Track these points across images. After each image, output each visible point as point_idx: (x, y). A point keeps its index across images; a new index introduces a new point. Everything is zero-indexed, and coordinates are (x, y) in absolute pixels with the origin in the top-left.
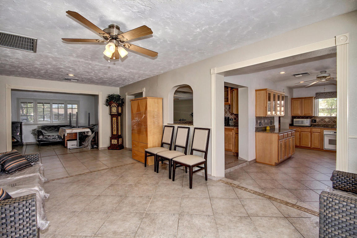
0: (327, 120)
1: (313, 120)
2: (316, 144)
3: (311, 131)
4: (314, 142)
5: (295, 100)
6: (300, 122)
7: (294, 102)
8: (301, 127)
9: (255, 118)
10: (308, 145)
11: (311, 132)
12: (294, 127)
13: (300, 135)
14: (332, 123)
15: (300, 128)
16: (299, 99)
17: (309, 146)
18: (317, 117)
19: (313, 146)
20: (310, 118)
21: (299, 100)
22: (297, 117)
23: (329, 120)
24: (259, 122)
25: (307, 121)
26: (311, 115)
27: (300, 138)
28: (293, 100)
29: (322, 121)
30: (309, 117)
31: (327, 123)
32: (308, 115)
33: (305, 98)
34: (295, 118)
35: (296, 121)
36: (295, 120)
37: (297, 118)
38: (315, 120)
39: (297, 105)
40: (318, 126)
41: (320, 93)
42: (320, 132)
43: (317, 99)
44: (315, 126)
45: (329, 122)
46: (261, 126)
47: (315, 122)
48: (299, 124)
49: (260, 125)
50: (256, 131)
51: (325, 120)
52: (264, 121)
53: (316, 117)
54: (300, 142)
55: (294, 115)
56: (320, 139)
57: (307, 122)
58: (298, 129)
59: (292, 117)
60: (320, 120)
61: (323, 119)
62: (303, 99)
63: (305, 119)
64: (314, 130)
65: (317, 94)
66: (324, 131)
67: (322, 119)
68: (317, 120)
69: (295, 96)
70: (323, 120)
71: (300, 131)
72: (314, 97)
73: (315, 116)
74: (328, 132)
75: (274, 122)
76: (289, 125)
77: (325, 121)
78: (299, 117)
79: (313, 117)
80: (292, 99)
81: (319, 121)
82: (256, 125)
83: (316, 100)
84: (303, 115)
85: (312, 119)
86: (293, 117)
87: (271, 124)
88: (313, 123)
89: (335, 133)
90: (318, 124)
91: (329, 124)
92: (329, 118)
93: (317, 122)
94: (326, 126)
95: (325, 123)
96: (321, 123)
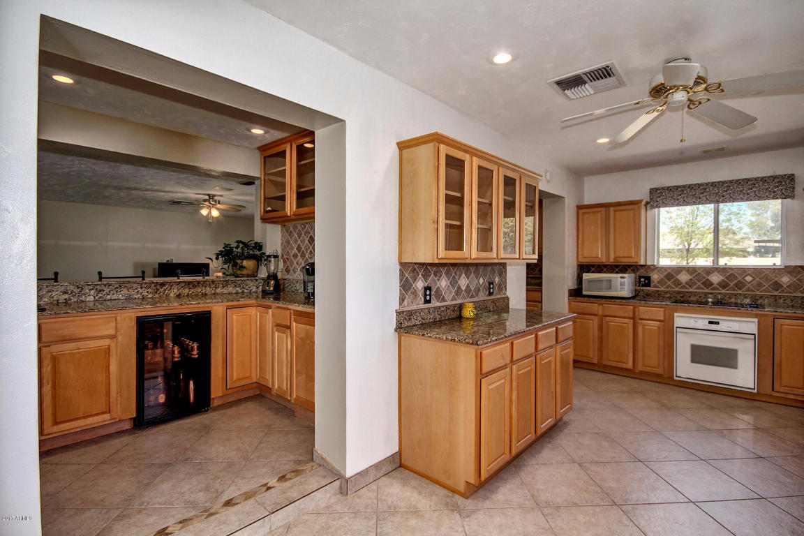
0: (684, 277)
1: (640, 277)
2: (650, 360)
3: (634, 313)
4: (643, 351)
5: (589, 213)
6: (604, 284)
7: (586, 216)
8: (603, 301)
9: (398, 267)
10: (627, 363)
11: (633, 318)
12: (582, 299)
13: (601, 327)
14: (699, 288)
15: (602, 304)
16: (599, 209)
17: (630, 366)
18: (653, 268)
19: (640, 368)
20: (634, 271)
21: (598, 212)
22: (593, 266)
23: (690, 277)
24: (420, 285)
25: (623, 280)
26: (635, 260)
27: (601, 338)
28: (581, 211)
29: (669, 280)
30: (629, 266)
31: (684, 287)
32: (626, 261)
33: (619, 204)
34: (588, 272)
35: (590, 281)
36: (586, 276)
37: (593, 269)
38: (648, 278)
39: (593, 228)
40: (659, 296)
41: (663, 188)
42: (662, 318)
43: (652, 207)
44: (647, 296)
45: (690, 283)
46: (435, 303)
47: (648, 285)
48: (600, 289)
49: (427, 302)
50: (400, 328)
51: (679, 277)
52: (454, 283)
53: (649, 266)
54: (600, 350)
55: (584, 261)
56: (662, 344)
57: (623, 284)
58: (595, 307)
59: (578, 265)
60: (662, 276)
61: (671, 274)
62: (612, 209)
63: (617, 273)
64: (644, 310)
65: (653, 191)
66: (676, 314)
67: (669, 274)
68: (655, 277)
69: (588, 200)
70: (673, 277)
71: (600, 313)
72: (644, 203)
73: (649, 263)
74: (688, 320)
75: (502, 286)
76: (567, 294)
77: (678, 280)
78: (600, 268)
79: (642, 266)
80: (580, 208)
81: (658, 282)
82: (402, 300)
83: (650, 213)
84: (612, 260)
85: (638, 274)
86: (584, 268)
87: (490, 294)
88: (643, 286)
89: (710, 323)
90: (658, 291)
91: (691, 290)
92: (690, 270)
93: (652, 285)
94: (682, 297)
95: (677, 289)
96: (667, 287)
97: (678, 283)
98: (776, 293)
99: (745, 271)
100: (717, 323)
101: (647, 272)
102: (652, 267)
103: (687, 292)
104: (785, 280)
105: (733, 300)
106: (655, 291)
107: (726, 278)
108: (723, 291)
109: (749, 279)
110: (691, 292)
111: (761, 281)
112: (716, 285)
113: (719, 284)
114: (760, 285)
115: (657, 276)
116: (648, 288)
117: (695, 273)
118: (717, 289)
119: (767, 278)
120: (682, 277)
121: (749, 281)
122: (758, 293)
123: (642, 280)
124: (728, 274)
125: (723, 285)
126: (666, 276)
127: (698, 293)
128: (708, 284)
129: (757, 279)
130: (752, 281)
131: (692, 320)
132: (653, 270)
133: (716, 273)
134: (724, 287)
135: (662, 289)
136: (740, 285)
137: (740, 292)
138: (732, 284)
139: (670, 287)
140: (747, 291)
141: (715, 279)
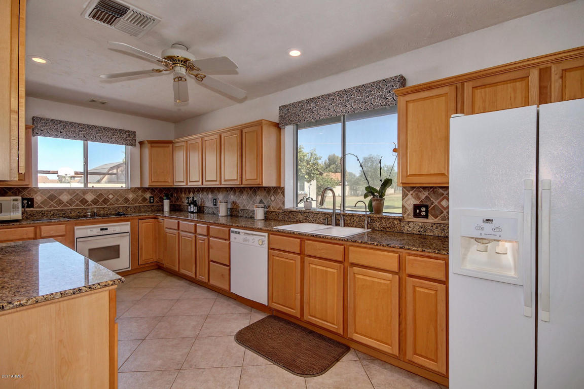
0: (65, 198)
1: (23, 199)
3: (35, 233)
14: (77, 205)
18: (37, 190)
20: (15, 194)
23: (70, 197)
29: (52, 200)
31: (65, 205)
38: (32, 200)
40: (43, 215)
42: (63, 233)
43: (36, 134)
44: (31, 216)
45: (70, 202)
47: (32, 206)
51: (61, 198)
53: (33, 189)
57: (16, 207)
60: (45, 197)
61: (53, 195)
65: (36, 120)
66: (76, 228)
68: (38, 199)
70: (55, 197)
74: (85, 231)
77: (60, 200)
79: (25, 188)
81: (42, 203)
85: (21, 195)
88: (28, 207)
89: (102, 229)
90: (42, 211)
91: (71, 208)
92: (70, 192)
93: (35, 205)
94: (64, 214)
95: (59, 208)
96: (50, 207)
97: (60, 202)
98: (126, 205)
99: (109, 192)
100: (107, 229)
101: (30, 195)
102: (35, 189)
103: (68, 209)
104: (131, 196)
105: (102, 212)
106: (39, 211)
107: (97, 196)
108: (95, 206)
109: (111, 196)
110: (71, 209)
111: (118, 198)
112: (90, 202)
113: (92, 201)
114: (117, 200)
115: (40, 198)
116: (32, 209)
117: (74, 193)
118: (91, 205)
119: (121, 196)
120: (64, 197)
121: (111, 198)
122: (116, 206)
123: (25, 202)
124: (98, 194)
125: (95, 202)
126: (49, 198)
127: (77, 209)
128: (84, 201)
129: (116, 197)
130: (113, 198)
131: (89, 230)
132: (36, 192)
133: (90, 193)
134: (95, 204)
135: (46, 209)
136: (106, 201)
137: (106, 206)
138: (100, 201)
139: (54, 207)
140: (110, 205)
141: (90, 197)
